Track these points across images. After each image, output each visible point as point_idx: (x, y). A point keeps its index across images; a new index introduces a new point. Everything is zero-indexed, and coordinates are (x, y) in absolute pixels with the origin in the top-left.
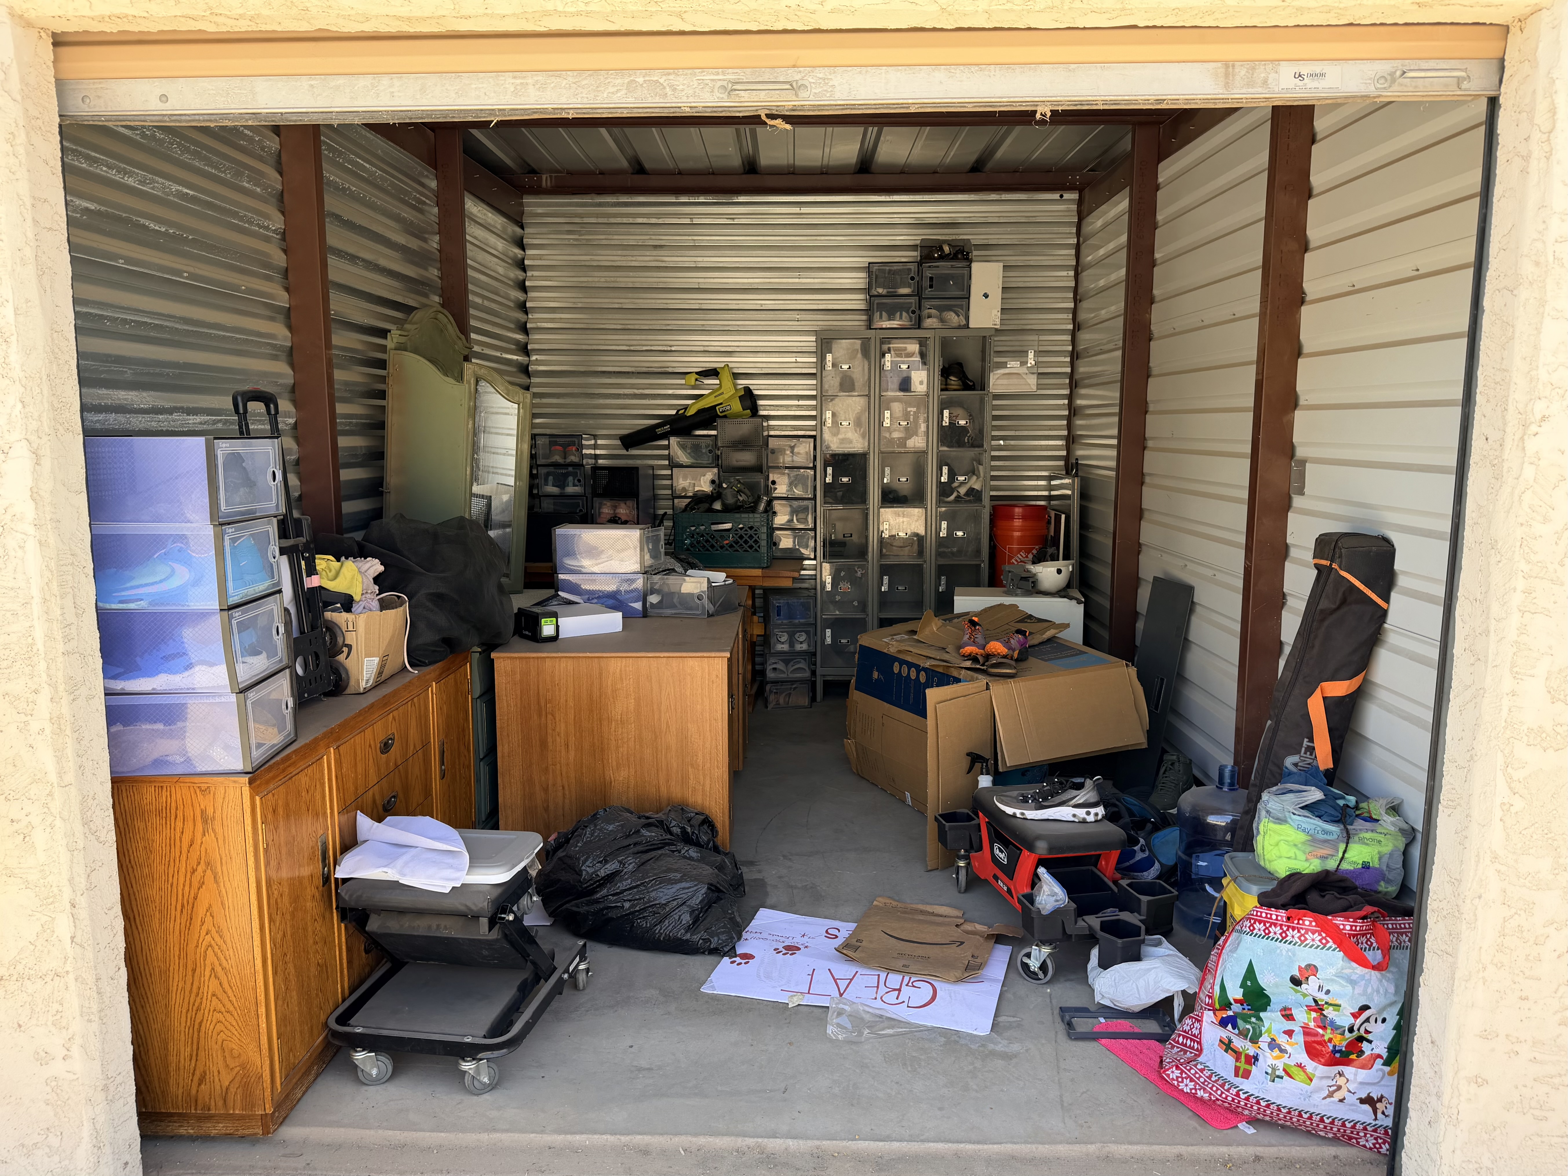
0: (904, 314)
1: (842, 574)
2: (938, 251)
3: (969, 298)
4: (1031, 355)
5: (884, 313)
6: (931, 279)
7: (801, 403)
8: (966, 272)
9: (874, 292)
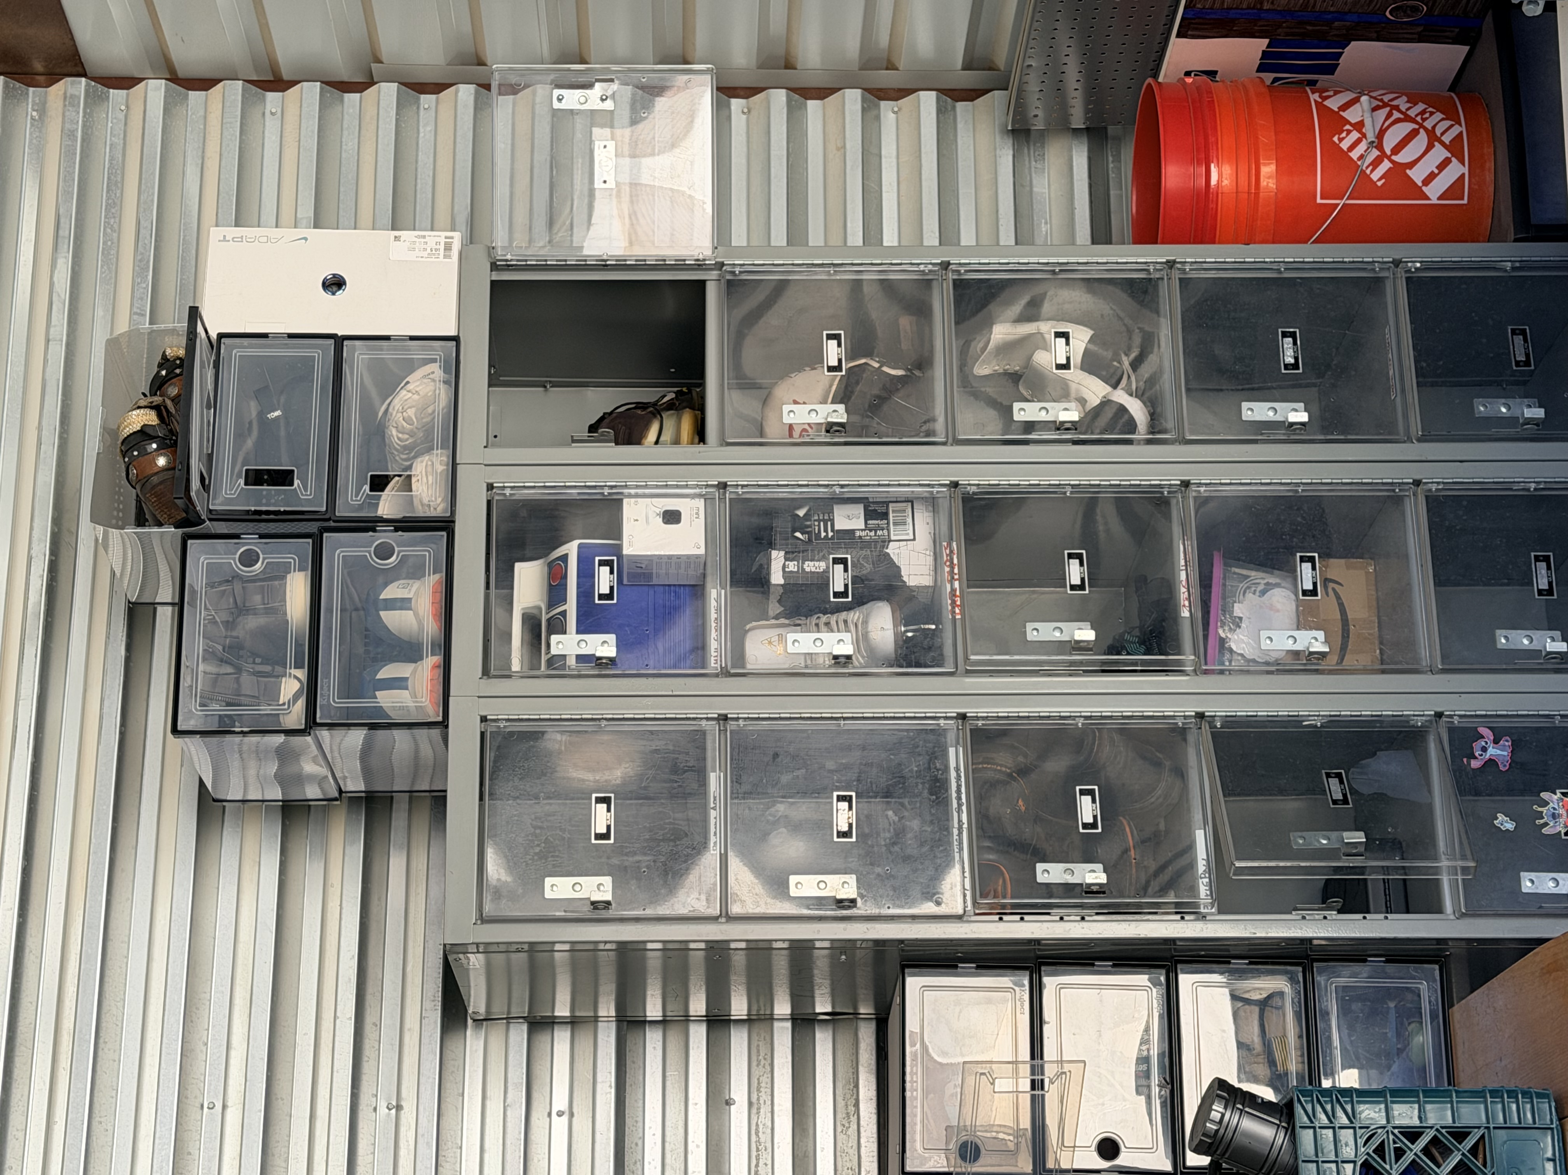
0: (391, 592)
1: (1504, 823)
2: (144, 453)
3: (339, 341)
4: (572, 99)
5: (381, 675)
6: (256, 478)
7: (738, 1090)
8: (234, 352)
9: (295, 716)
